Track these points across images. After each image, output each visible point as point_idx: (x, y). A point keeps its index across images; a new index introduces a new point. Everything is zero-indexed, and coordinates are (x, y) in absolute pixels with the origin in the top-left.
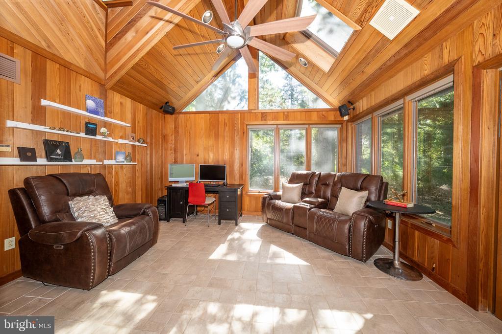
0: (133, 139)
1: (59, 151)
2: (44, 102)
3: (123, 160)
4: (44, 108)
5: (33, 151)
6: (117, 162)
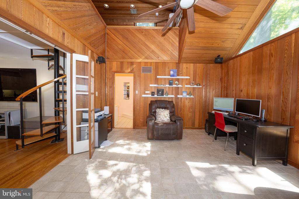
0: (193, 84)
1: (160, 93)
2: (158, 77)
3: (186, 95)
4: (158, 78)
5: (154, 93)
6: (183, 96)
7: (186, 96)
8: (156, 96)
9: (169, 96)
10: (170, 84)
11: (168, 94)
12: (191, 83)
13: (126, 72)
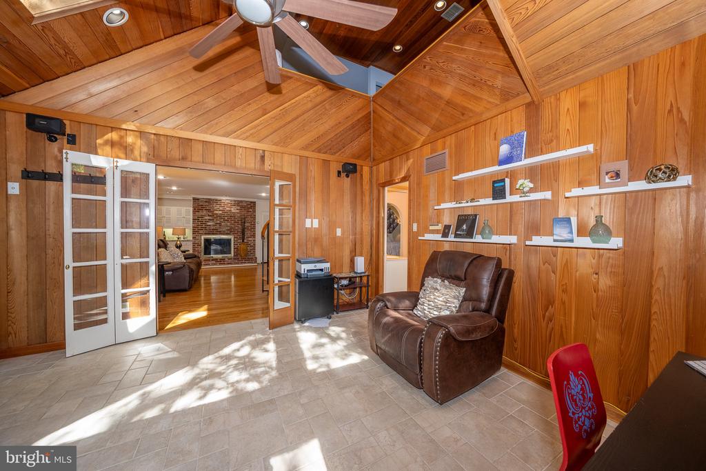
3: (571, 236)
5: (449, 227)
6: (555, 241)
7: (572, 241)
8: (451, 238)
9: (496, 239)
10: (498, 193)
11: (492, 233)
12: (603, 173)
13: (397, 181)
